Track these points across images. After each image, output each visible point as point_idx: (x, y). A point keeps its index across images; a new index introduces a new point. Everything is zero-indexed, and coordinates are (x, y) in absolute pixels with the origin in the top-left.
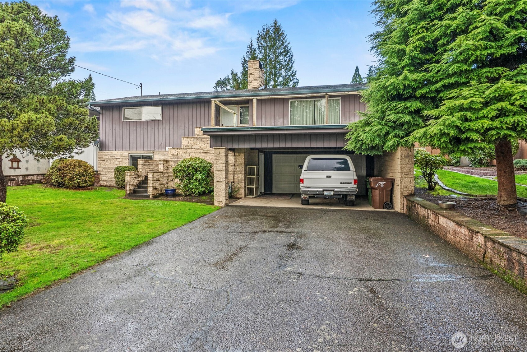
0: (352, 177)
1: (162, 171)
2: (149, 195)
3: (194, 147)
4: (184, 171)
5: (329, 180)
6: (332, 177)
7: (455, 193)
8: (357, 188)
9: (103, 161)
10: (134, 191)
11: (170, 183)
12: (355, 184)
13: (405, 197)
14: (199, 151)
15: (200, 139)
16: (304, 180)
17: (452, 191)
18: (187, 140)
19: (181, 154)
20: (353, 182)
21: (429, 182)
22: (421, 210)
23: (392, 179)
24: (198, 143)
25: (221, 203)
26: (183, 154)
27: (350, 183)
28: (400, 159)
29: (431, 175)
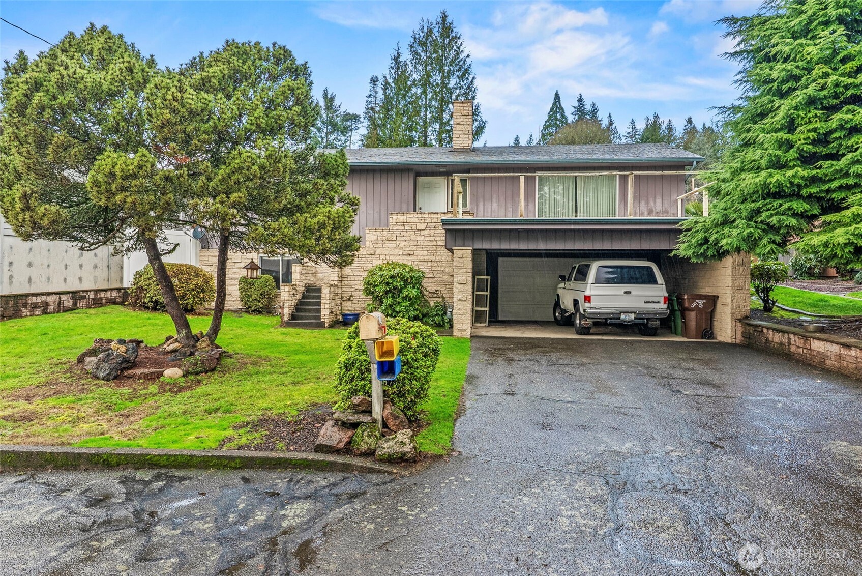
0: (661, 293)
1: (336, 283)
2: (323, 323)
3: (388, 244)
4: (388, 284)
5: (627, 297)
6: (633, 293)
7: (805, 314)
8: (668, 308)
9: (209, 267)
10: (293, 317)
11: (344, 304)
12: (665, 303)
13: (740, 320)
14: (396, 252)
15: (398, 233)
16: (592, 298)
17: (799, 313)
18: (375, 233)
19: (364, 256)
20: (662, 301)
21: (766, 301)
22: (774, 335)
23: (714, 296)
24: (395, 238)
25: (464, 333)
26: (367, 256)
27: (659, 302)
28: (731, 268)
29: (767, 290)
